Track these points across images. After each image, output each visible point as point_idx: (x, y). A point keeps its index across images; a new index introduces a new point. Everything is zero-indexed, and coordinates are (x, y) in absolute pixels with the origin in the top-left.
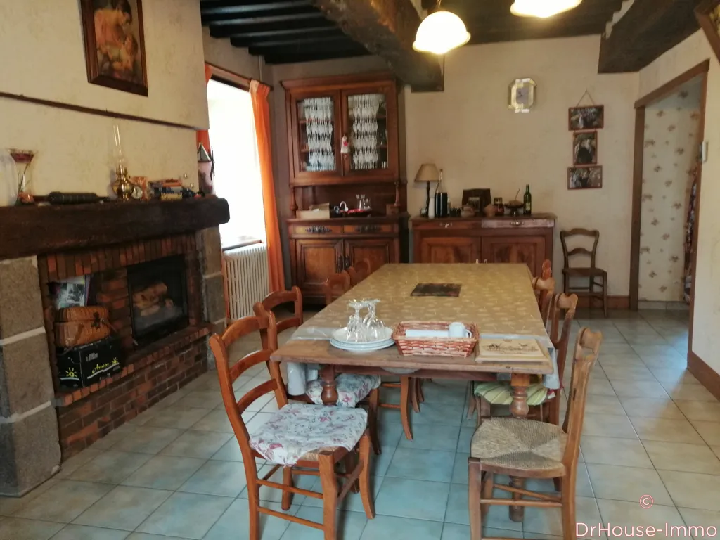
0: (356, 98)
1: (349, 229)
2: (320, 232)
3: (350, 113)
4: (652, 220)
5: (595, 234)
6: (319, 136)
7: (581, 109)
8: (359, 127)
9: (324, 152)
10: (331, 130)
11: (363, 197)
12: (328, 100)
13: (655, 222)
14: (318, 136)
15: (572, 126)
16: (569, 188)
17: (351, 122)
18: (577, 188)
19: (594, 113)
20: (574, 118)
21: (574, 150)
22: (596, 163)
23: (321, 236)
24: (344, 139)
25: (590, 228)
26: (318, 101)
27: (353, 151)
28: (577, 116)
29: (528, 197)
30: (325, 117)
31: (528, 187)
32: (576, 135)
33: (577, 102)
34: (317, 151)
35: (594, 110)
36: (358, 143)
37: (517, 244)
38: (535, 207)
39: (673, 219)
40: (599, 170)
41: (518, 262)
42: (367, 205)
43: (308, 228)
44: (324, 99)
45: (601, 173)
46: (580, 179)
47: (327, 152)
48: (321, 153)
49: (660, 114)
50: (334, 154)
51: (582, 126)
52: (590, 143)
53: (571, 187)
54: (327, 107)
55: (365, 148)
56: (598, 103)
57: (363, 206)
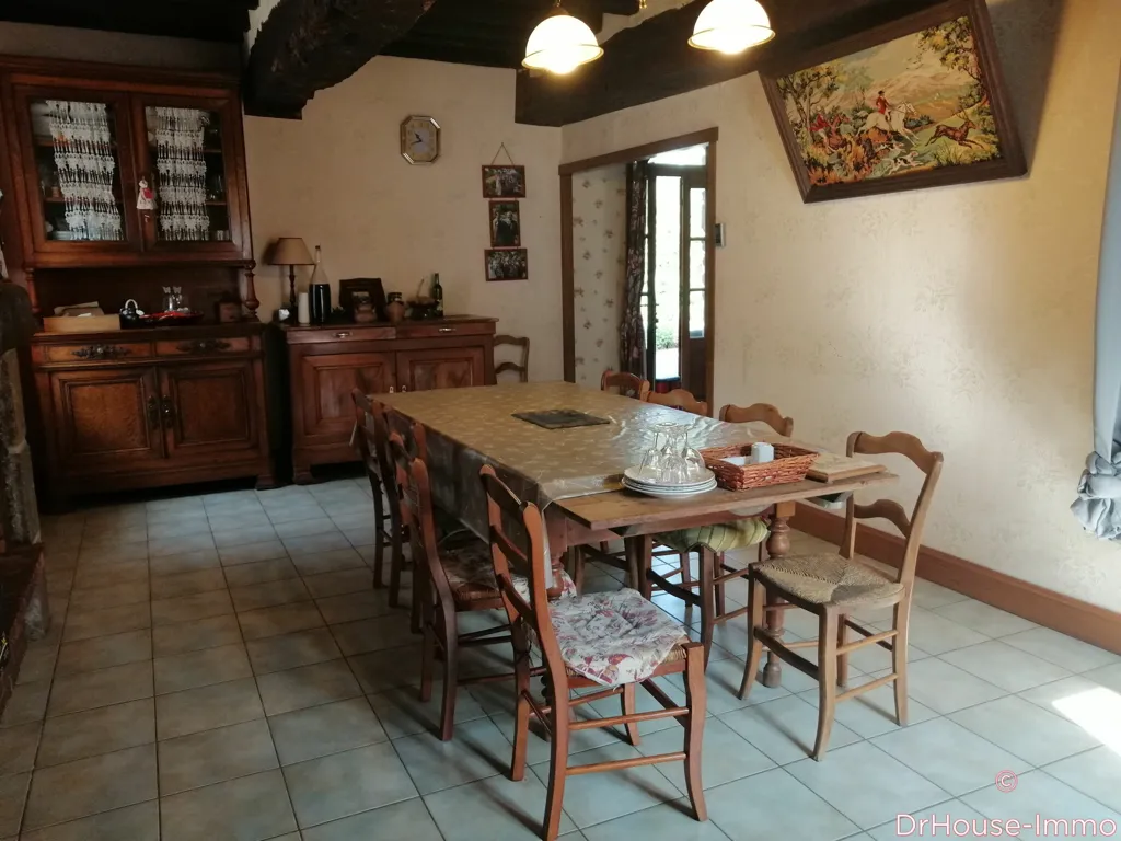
0: (160, 111)
1: (167, 348)
2: (105, 355)
3: (151, 137)
4: (585, 322)
5: (524, 342)
6: (86, 174)
7: (497, 167)
8: (170, 166)
9: (98, 205)
10: (111, 166)
11: (177, 290)
12: (101, 107)
13: (588, 325)
14: (81, 173)
15: (488, 191)
16: (488, 279)
17: (154, 153)
18: (498, 279)
19: (513, 175)
20: (489, 181)
21: (491, 224)
22: (519, 245)
23: (109, 363)
24: (143, 185)
25: (517, 334)
26: (78, 108)
27: (161, 207)
28: (493, 178)
29: (437, 290)
30: (96, 139)
31: (437, 275)
32: (492, 205)
33: (492, 159)
34: (84, 204)
35: (513, 171)
36: (170, 194)
37: (447, 360)
38: (449, 307)
39: (606, 320)
40: (522, 256)
41: (449, 387)
42: (182, 306)
43: (78, 349)
44: (92, 106)
45: (525, 259)
46: (501, 266)
47: (105, 205)
48: (91, 207)
49: (586, 185)
50: (121, 212)
51: (499, 193)
52: (511, 217)
53: (490, 277)
54: (98, 120)
55: (185, 203)
56: (518, 163)
57: (175, 307)
